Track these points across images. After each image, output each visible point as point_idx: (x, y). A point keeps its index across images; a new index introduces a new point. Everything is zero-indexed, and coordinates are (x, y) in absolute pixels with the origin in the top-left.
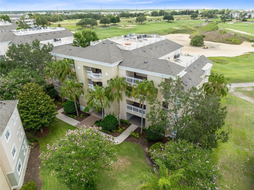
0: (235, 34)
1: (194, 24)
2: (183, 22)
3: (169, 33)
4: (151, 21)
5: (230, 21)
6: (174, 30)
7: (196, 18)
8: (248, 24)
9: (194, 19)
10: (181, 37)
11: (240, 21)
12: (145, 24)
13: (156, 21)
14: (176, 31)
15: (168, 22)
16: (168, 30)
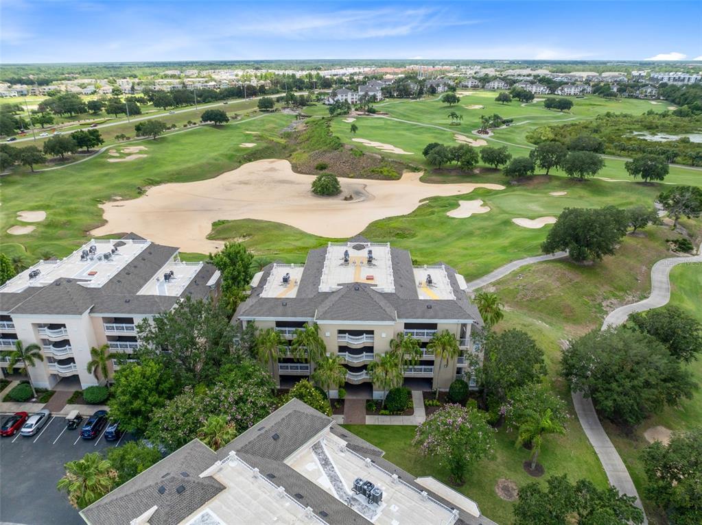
0: (383, 158)
1: (275, 126)
2: (249, 124)
3: (240, 163)
4: (173, 129)
5: (345, 113)
6: (246, 152)
7: (270, 109)
8: (382, 122)
9: (268, 111)
10: (272, 170)
11: (365, 114)
12: (163, 140)
13: (185, 126)
14: (252, 154)
15: (215, 126)
16: (234, 153)
